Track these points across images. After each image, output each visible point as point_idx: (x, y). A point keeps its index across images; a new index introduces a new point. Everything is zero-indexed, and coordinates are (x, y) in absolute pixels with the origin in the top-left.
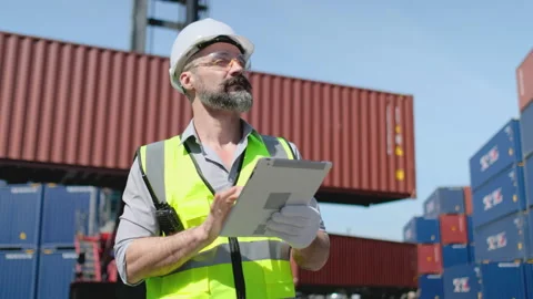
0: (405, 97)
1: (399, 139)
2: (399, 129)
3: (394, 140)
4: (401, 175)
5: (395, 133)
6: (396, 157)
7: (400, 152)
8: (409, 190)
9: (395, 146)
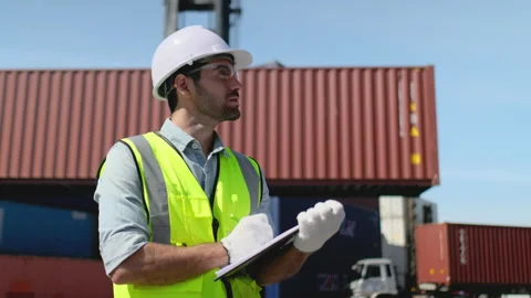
0: (422, 70)
1: (415, 119)
2: (414, 107)
3: (409, 119)
4: (417, 159)
5: (410, 112)
6: (411, 139)
7: (416, 132)
8: (429, 176)
9: (410, 126)
